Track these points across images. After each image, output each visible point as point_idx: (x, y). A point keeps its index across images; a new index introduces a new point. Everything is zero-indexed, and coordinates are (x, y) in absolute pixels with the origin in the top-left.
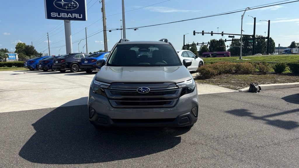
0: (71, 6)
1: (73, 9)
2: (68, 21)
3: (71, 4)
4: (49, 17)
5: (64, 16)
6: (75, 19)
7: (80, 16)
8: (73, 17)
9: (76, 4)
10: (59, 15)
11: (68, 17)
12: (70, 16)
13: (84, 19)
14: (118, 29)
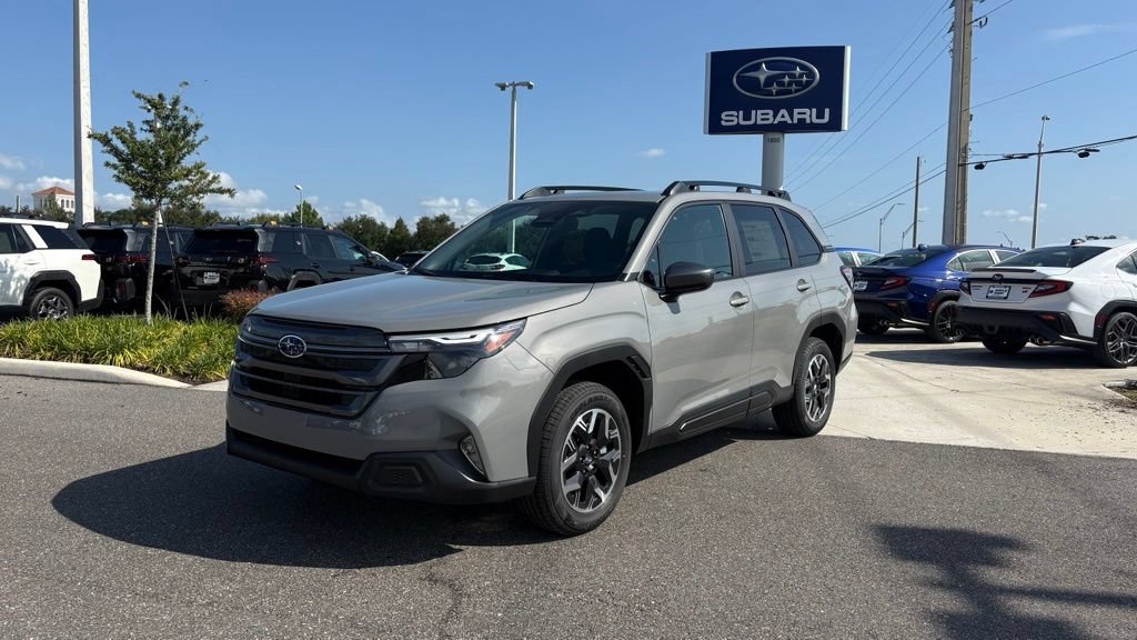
0: (790, 84)
1: (796, 91)
2: (777, 135)
3: (791, 76)
4: (715, 127)
5: (762, 119)
6: (803, 127)
7: (820, 115)
8: (795, 121)
9: (811, 74)
10: (747, 117)
11: (776, 122)
12: (783, 120)
13: (835, 125)
14: (1010, 157)
